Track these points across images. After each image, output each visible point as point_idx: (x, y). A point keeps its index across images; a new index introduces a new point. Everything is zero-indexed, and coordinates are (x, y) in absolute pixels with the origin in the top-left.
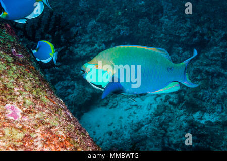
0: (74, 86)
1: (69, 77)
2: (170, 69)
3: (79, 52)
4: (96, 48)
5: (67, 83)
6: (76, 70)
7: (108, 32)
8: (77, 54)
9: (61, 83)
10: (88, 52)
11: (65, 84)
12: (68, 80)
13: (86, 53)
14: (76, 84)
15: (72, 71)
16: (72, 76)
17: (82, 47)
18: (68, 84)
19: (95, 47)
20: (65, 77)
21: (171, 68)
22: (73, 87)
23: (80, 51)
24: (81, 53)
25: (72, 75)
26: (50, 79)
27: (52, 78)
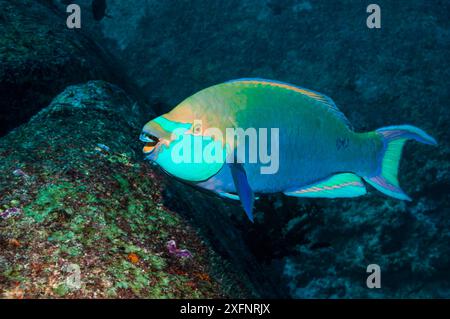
0: (343, 288)
1: (332, 270)
2: (341, 143)
3: (350, 219)
4: (387, 209)
5: (328, 282)
6: (347, 256)
7: (410, 174)
8: (348, 222)
9: (317, 283)
10: (370, 218)
11: (325, 283)
12: (331, 275)
13: (365, 219)
14: (347, 285)
15: (339, 258)
16: (339, 267)
17: (357, 207)
18: (331, 283)
19: (384, 207)
20: (325, 269)
21: (343, 143)
22: (341, 291)
23: (353, 216)
24: (356, 219)
25: (338, 264)
26: (294, 275)
27: (299, 272)
